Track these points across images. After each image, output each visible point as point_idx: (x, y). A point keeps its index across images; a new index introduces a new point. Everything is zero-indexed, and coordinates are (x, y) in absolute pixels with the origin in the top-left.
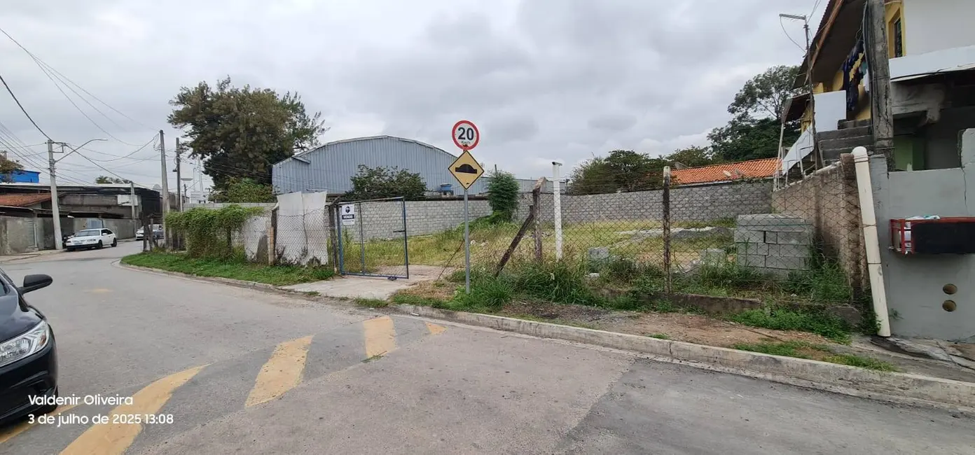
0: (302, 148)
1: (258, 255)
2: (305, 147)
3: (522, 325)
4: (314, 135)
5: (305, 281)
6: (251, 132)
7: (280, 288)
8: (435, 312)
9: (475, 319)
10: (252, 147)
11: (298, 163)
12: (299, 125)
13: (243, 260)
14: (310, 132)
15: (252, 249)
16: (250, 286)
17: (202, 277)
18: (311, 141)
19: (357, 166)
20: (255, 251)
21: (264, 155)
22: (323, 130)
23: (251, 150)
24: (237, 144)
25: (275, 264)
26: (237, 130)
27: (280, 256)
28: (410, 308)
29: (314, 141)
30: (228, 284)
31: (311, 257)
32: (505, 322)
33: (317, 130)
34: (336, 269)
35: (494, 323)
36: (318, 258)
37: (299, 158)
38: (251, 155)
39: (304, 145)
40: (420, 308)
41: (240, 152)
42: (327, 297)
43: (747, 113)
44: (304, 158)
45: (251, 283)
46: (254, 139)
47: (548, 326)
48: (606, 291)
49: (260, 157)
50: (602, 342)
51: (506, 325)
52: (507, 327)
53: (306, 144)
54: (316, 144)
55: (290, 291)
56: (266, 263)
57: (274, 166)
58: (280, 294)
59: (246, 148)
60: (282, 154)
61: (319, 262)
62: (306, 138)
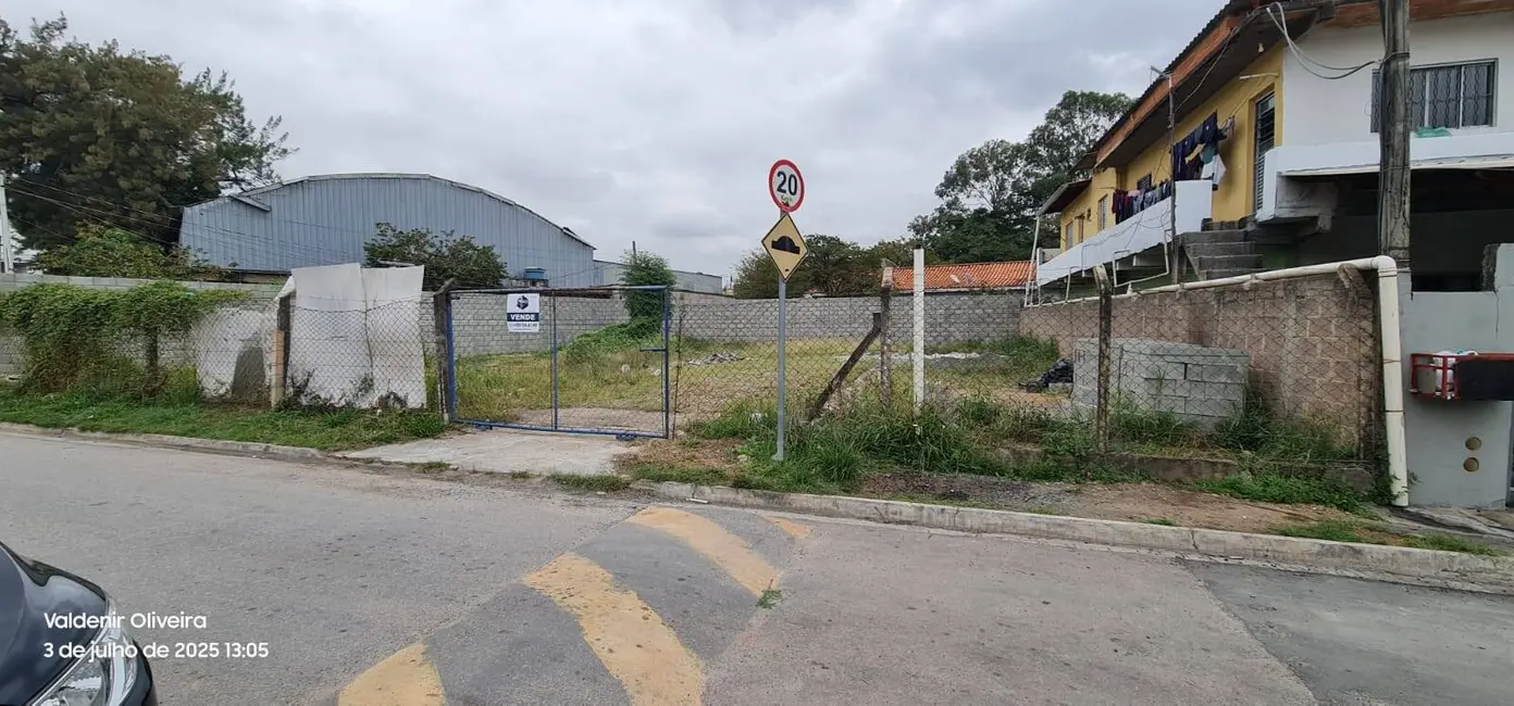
0: (237, 181)
1: (235, 387)
2: (243, 180)
3: (925, 513)
4: (264, 159)
5: (389, 440)
6: (127, 137)
7: (338, 455)
8: (742, 496)
9: (830, 505)
10: (127, 167)
11: (242, 207)
12: (228, 136)
13: (194, 395)
14: (256, 153)
15: (217, 374)
16: (254, 453)
17: (99, 434)
18: (259, 169)
19: (373, 226)
20: (229, 378)
21: (158, 187)
22: (285, 151)
23: (125, 174)
24: (89, 158)
25: (288, 405)
26: (89, 129)
27: (299, 391)
28: (685, 489)
29: (265, 171)
30: (187, 448)
31: (384, 393)
32: (891, 509)
33: (271, 150)
34: (446, 416)
35: (869, 512)
36: (401, 394)
37: (243, 199)
38: (123, 183)
39: (240, 176)
40: (707, 489)
41: (98, 175)
42: (475, 472)
43: (957, 198)
44: (257, 200)
45: (258, 446)
46: (133, 152)
47: (974, 515)
48: (1007, 452)
49: (148, 190)
50: (1077, 534)
51: (895, 513)
52: (897, 517)
53: (246, 174)
54: (269, 177)
55: (371, 461)
56: (262, 403)
57: (187, 211)
58: (351, 467)
59: (111, 167)
60: (199, 189)
61: (402, 402)
62: (242, 164)
